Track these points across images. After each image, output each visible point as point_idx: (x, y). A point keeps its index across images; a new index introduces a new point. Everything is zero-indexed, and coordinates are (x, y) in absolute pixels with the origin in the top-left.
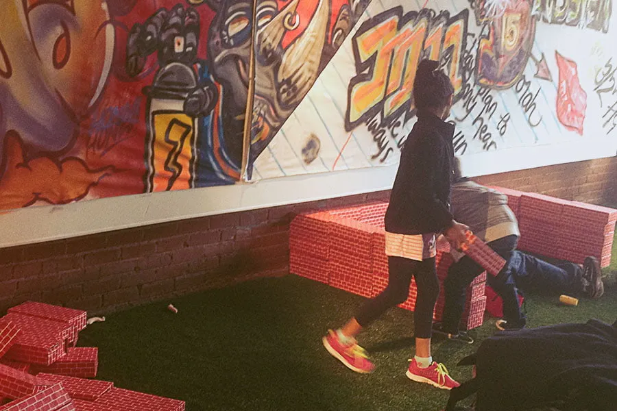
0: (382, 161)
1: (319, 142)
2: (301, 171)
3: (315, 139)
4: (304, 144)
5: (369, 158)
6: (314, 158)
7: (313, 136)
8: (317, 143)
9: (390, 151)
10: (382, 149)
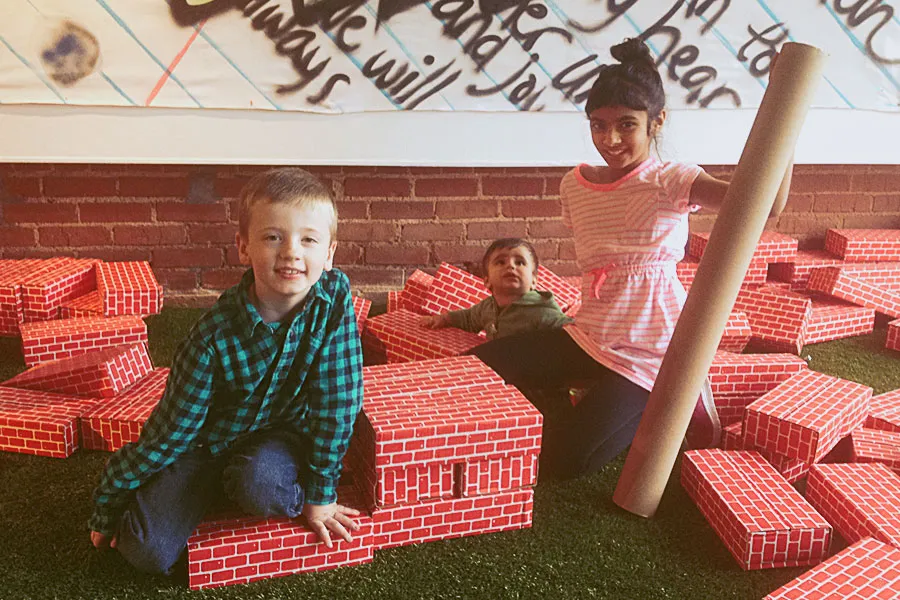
0: (314, 101)
1: (94, 41)
2: (48, 97)
3: (76, 33)
4: (48, 41)
5: (270, 91)
6: (82, 75)
7: (71, 26)
8: (86, 42)
9: (340, 83)
10: (308, 76)
